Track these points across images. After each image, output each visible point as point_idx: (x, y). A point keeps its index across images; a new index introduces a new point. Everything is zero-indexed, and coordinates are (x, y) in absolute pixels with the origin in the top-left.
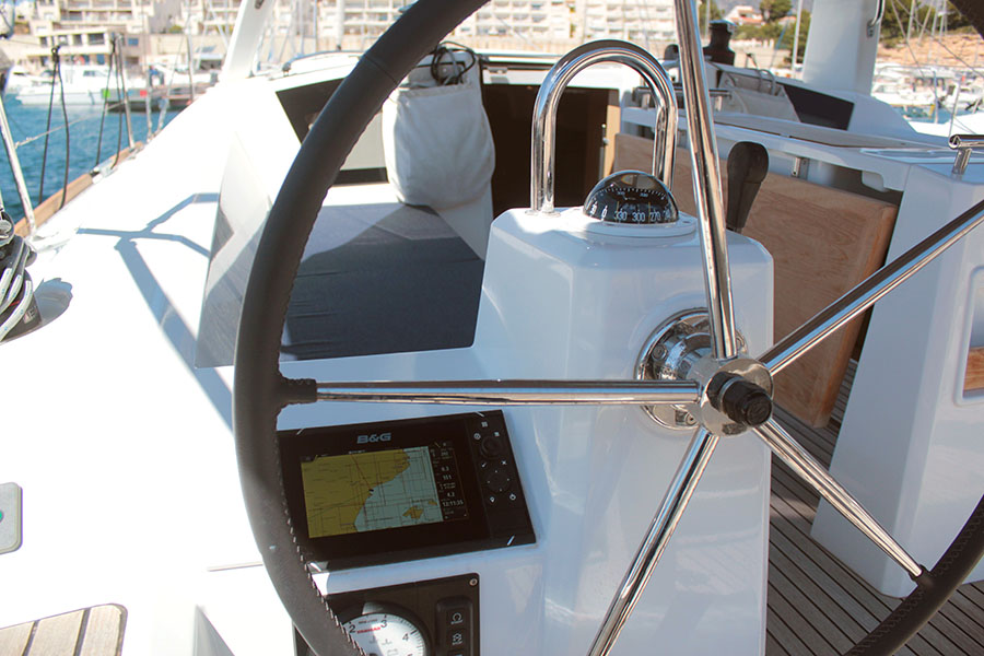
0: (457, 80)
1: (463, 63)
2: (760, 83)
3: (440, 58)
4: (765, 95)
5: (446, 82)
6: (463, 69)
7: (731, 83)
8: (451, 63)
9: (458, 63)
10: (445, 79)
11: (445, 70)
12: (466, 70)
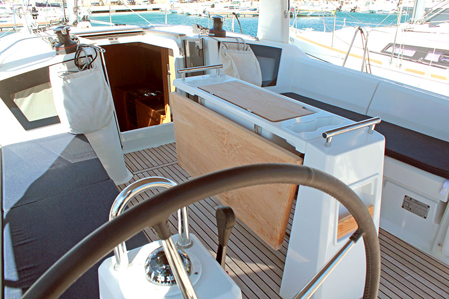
0: (89, 66)
1: (91, 56)
2: (239, 45)
3: (78, 55)
4: (241, 51)
5: (84, 67)
6: (92, 60)
7: (225, 48)
8: (85, 57)
9: (88, 56)
10: (83, 66)
11: (82, 61)
12: (93, 60)
